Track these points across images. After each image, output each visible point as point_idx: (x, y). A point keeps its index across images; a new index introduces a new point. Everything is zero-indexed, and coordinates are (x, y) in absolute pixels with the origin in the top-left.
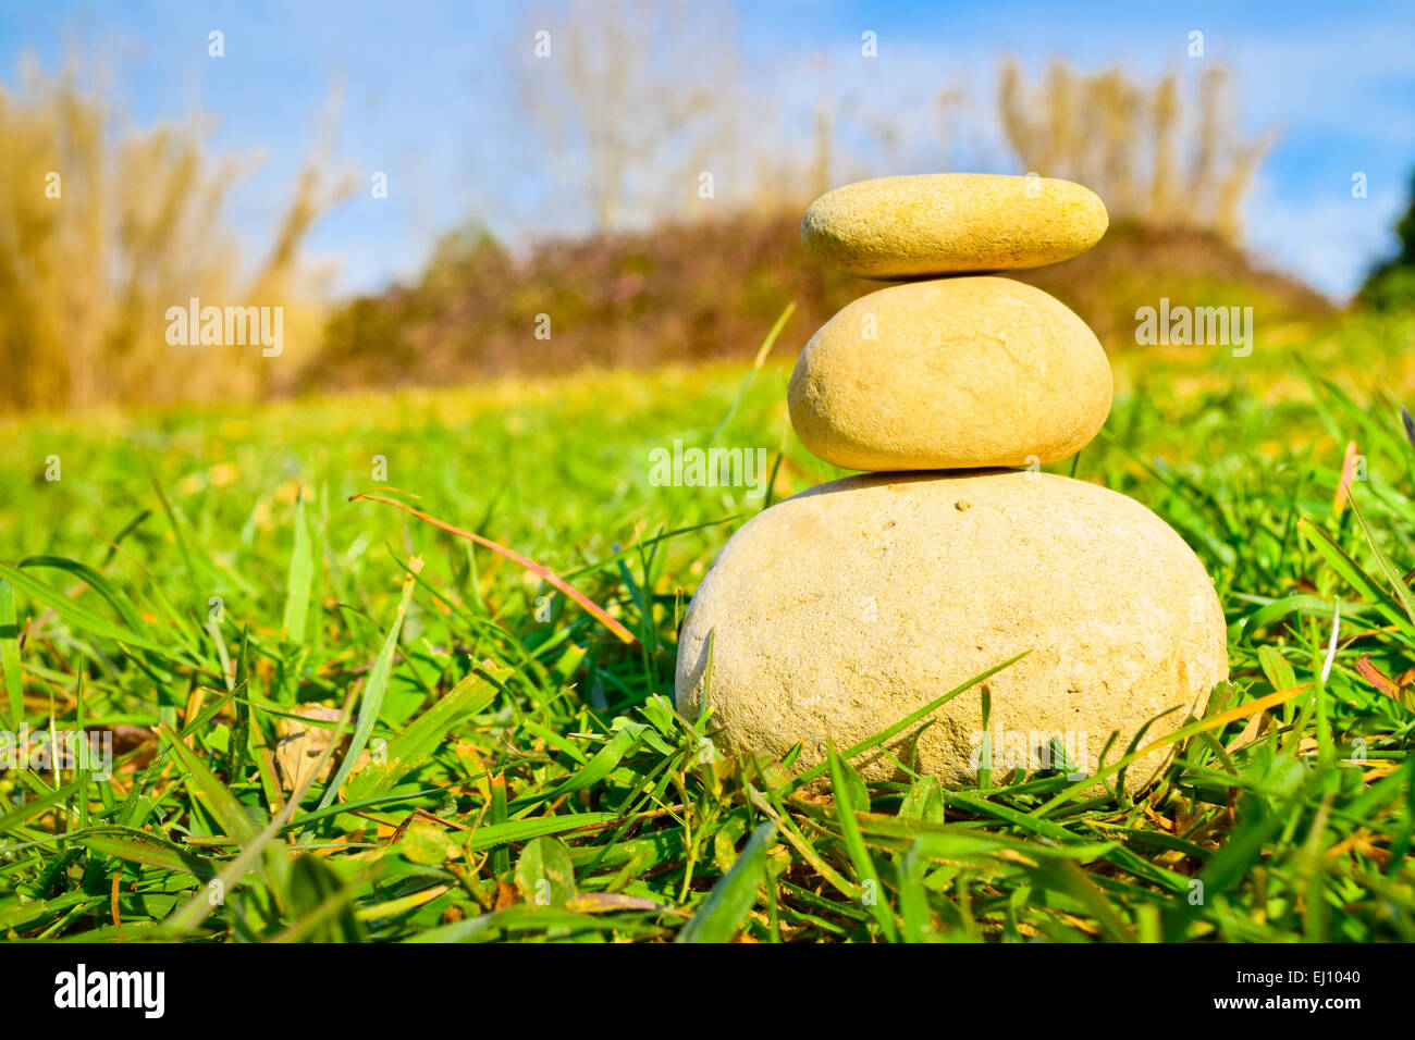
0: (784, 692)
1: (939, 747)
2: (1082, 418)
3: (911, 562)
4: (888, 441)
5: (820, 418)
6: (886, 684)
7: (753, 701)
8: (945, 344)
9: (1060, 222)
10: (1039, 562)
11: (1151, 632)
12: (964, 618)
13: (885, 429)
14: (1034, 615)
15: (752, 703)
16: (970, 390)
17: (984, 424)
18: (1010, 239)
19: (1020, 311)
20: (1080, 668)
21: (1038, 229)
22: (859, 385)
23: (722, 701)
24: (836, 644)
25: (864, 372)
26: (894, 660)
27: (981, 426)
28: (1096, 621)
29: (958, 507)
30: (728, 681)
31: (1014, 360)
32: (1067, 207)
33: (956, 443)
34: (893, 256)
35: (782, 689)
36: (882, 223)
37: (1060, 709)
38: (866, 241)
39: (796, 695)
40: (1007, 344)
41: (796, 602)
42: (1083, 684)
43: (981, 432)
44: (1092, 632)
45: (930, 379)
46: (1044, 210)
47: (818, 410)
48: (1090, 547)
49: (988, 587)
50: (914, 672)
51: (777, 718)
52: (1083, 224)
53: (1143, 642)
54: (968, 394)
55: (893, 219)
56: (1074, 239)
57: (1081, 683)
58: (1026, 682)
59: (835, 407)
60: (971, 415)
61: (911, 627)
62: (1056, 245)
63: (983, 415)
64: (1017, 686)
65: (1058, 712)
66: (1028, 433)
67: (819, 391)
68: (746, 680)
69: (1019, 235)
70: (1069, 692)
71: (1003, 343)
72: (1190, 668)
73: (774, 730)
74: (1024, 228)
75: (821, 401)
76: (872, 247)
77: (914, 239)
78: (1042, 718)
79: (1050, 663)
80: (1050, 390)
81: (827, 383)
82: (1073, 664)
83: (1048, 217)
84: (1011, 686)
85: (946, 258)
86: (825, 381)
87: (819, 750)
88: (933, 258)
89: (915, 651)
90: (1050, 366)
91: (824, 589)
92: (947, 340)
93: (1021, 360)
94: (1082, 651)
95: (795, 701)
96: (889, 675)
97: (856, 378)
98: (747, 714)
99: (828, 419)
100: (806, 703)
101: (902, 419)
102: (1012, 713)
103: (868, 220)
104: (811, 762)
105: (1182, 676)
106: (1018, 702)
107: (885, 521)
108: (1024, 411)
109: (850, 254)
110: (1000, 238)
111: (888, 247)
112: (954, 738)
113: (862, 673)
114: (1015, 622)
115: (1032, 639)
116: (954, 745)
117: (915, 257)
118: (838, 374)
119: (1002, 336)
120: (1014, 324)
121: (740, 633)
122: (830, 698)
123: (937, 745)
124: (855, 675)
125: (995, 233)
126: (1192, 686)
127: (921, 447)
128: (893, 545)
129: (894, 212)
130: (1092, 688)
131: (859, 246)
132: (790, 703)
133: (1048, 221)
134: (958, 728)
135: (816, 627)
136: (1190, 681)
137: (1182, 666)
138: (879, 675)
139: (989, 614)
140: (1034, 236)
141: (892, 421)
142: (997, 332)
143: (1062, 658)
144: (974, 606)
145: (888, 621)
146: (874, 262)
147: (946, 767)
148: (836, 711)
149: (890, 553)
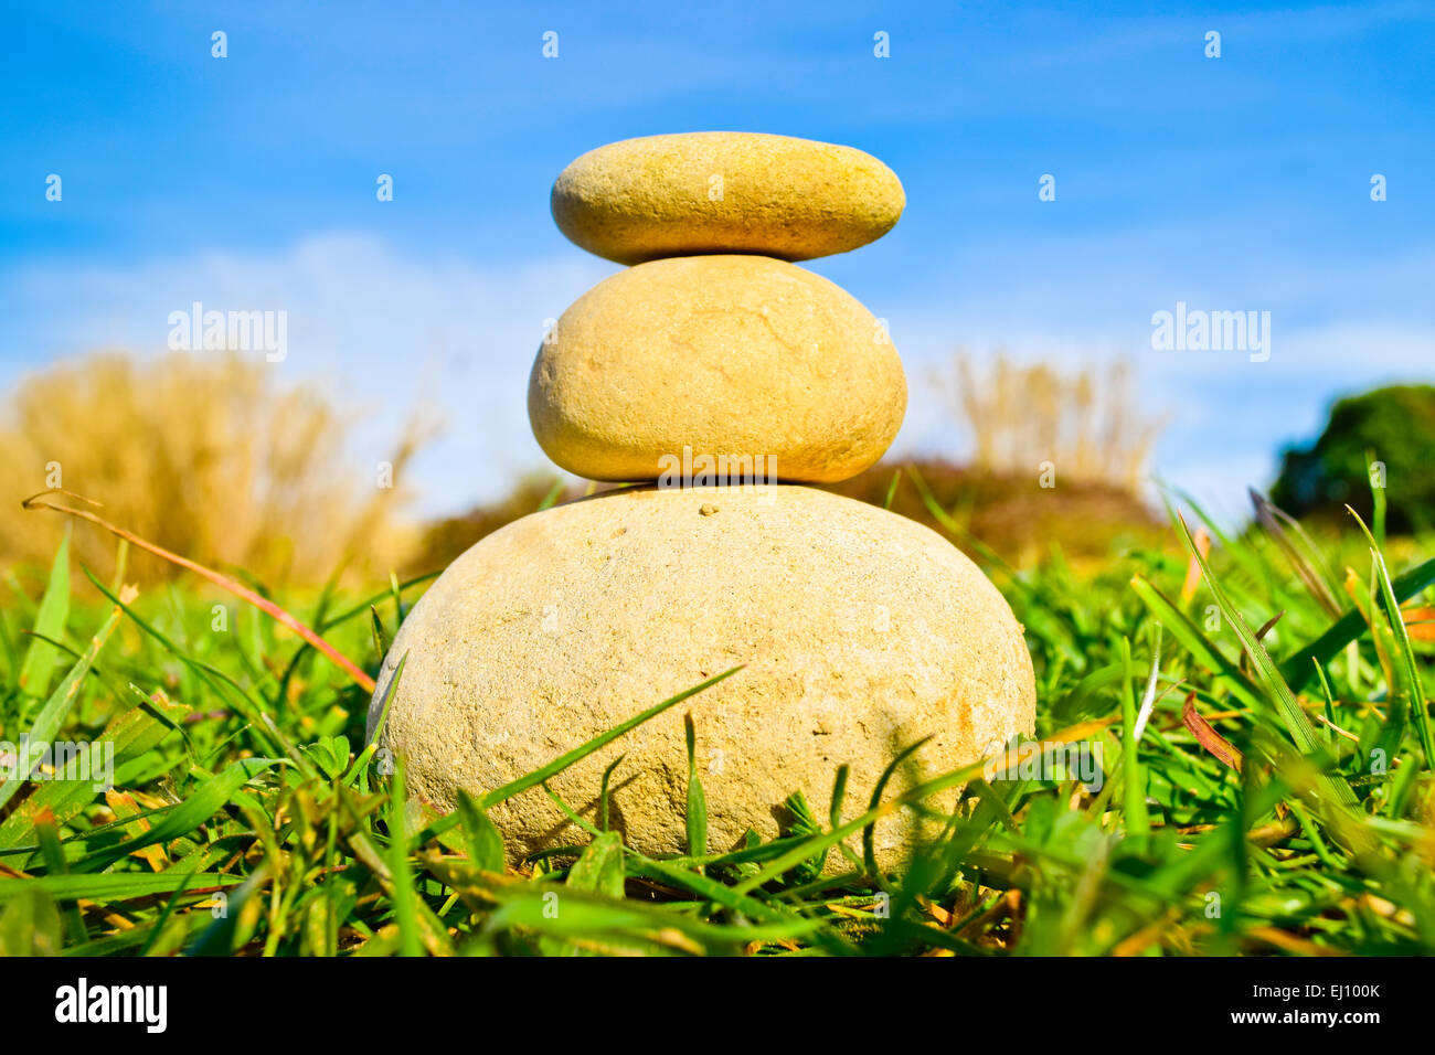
0: (468, 728)
1: (652, 803)
2: (862, 417)
3: (634, 571)
4: (623, 431)
5: (550, 409)
6: (587, 718)
7: (433, 739)
8: (696, 316)
9: (842, 187)
10: (789, 573)
11: (926, 664)
12: (688, 637)
13: (620, 417)
14: (776, 634)
15: (431, 742)
16: (722, 370)
17: (738, 412)
18: (781, 202)
19: (791, 287)
20: (830, 704)
21: (815, 193)
22: (592, 364)
23: (400, 740)
24: (533, 669)
25: (598, 349)
26: (599, 688)
27: (734, 415)
28: (854, 646)
29: (702, 512)
30: (410, 715)
31: (777, 338)
32: (850, 170)
33: (705, 436)
34: (643, 218)
35: (466, 724)
36: (630, 178)
37: (803, 756)
38: (611, 199)
39: (481, 731)
40: (771, 321)
41: (499, 622)
42: (833, 724)
43: (735, 423)
44: (848, 659)
45: (674, 355)
46: (823, 170)
47: (549, 399)
48: (858, 561)
49: (721, 600)
50: (621, 703)
51: (458, 761)
52: (871, 194)
53: (914, 675)
54: (719, 374)
55: (642, 172)
56: (861, 212)
57: (830, 722)
58: (759, 719)
59: (566, 392)
60: (721, 399)
61: (623, 648)
62: (838, 217)
63: (736, 401)
64: (748, 724)
65: (800, 760)
66: (793, 428)
67: (550, 376)
68: (428, 714)
69: (792, 199)
70: (815, 733)
71: (766, 319)
72: (976, 715)
73: (455, 776)
74: (798, 189)
75: (552, 387)
76: (618, 207)
77: (666, 195)
78: (780, 766)
79: (792, 696)
80: (821, 376)
81: (558, 366)
82: (822, 697)
83: (827, 180)
84: (740, 723)
85: (705, 223)
86: (557, 362)
87: (507, 803)
88: (690, 222)
89: (624, 676)
90: (822, 349)
91: (532, 606)
92: (697, 313)
93: (785, 339)
94: (833, 681)
95: (479, 739)
96: (592, 707)
97: (587, 357)
98: (425, 757)
99: (558, 408)
100: (492, 741)
101: (638, 404)
102: (741, 760)
103: (614, 174)
104: (499, 819)
105: (965, 723)
106: (749, 745)
107: (616, 528)
108: (788, 399)
109: (595, 218)
110: (768, 200)
111: (636, 206)
112: (670, 790)
113: (560, 704)
114: (751, 643)
115: (771, 664)
116: (670, 800)
117: (669, 220)
118: (571, 352)
119: (766, 311)
120: (782, 299)
121: (432, 658)
122: (521, 735)
123: (649, 799)
124: (552, 707)
125: (763, 194)
126: (978, 737)
127: (662, 439)
128: (619, 553)
129: (643, 165)
130: (844, 729)
131: (603, 208)
132: (474, 742)
133: (827, 184)
134: (675, 777)
135: (514, 648)
136: (976, 731)
137: (965, 711)
138: (579, 706)
139: (720, 632)
140: (810, 202)
141: (628, 406)
142: (760, 306)
143: (807, 690)
144: (702, 622)
145: (597, 640)
146: (622, 229)
147: (663, 829)
148: (526, 752)
149: (613, 562)
